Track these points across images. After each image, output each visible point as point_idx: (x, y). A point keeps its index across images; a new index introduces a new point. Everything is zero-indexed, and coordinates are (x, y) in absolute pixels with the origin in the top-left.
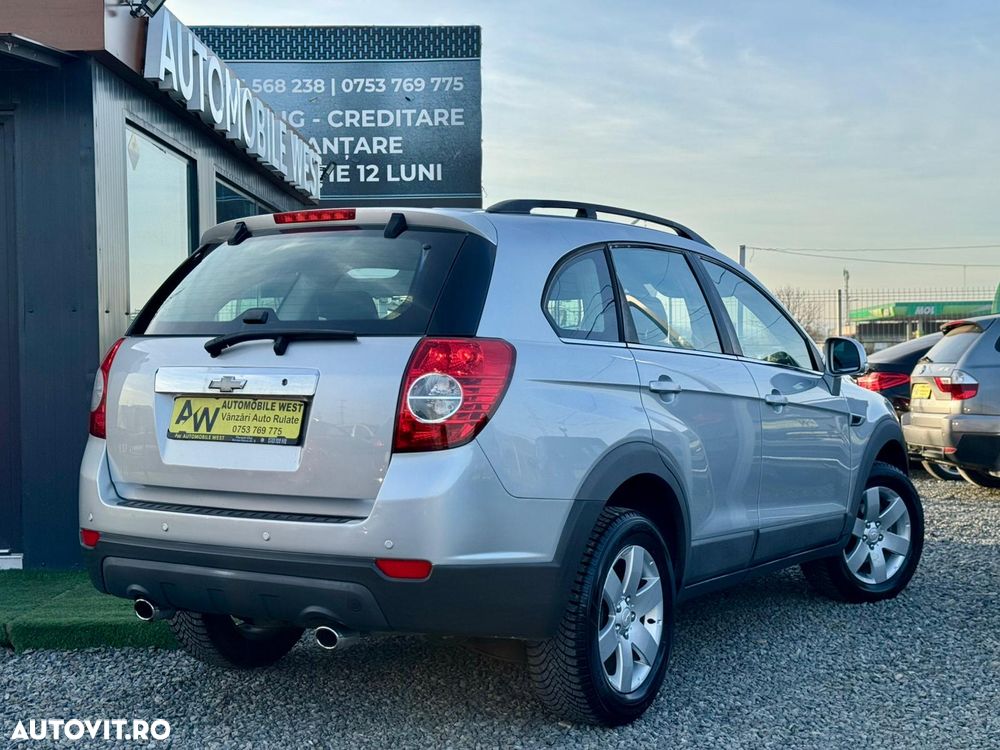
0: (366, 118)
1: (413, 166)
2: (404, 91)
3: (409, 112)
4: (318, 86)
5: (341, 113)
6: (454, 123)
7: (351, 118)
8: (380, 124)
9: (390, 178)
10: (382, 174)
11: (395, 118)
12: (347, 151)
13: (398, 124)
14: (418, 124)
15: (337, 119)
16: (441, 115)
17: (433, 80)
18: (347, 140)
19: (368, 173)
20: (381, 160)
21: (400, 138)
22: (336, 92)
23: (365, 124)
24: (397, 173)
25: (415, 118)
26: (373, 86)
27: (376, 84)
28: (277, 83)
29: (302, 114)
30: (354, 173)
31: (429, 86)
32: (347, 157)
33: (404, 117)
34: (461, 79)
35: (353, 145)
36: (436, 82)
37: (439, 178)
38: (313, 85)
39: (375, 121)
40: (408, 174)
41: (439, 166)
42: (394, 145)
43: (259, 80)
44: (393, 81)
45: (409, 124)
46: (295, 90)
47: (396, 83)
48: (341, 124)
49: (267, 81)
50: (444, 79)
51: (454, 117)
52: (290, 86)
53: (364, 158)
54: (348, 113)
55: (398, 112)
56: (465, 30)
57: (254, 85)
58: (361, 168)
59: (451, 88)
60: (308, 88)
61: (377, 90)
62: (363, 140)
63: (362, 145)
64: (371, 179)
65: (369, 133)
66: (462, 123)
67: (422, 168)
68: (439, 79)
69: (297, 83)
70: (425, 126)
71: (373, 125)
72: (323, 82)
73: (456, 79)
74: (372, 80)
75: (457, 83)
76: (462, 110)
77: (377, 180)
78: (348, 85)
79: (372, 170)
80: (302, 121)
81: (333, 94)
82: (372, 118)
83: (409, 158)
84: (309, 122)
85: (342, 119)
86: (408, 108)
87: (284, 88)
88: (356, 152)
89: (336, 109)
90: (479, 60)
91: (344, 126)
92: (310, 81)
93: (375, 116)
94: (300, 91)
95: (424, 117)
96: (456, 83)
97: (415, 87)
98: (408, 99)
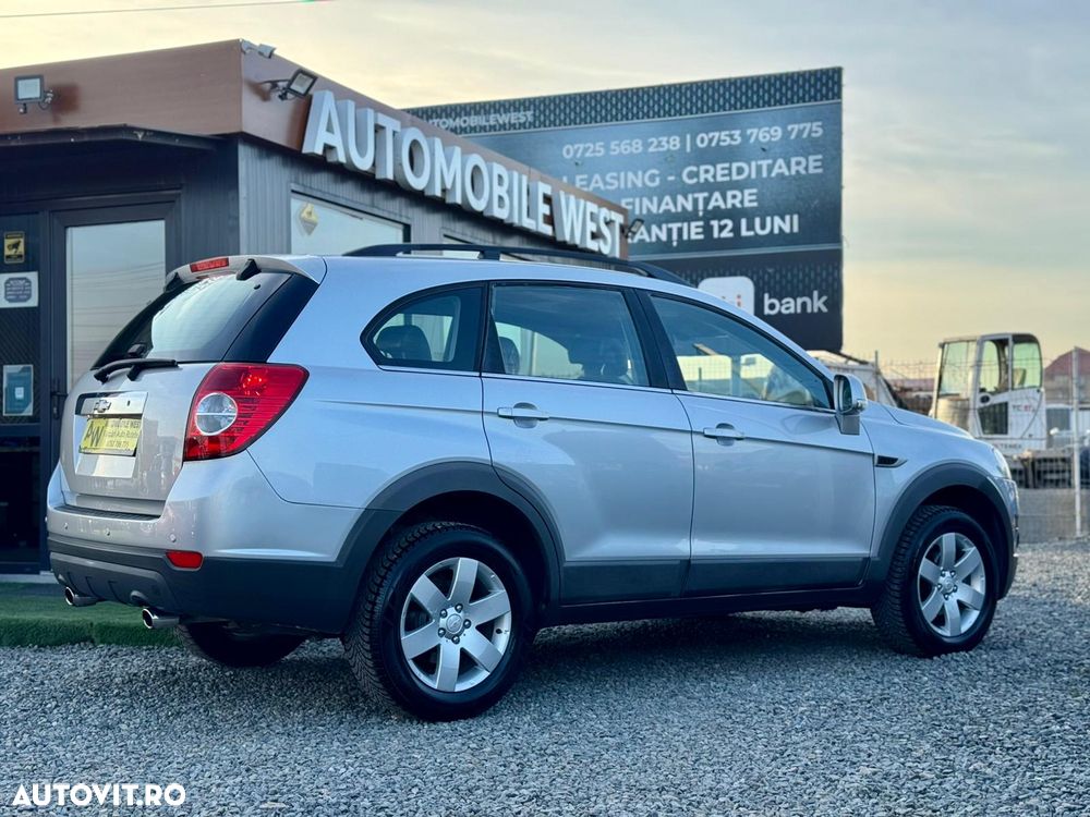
0: (719, 172)
1: (768, 219)
2: (760, 142)
3: (765, 163)
4: (673, 143)
5: (694, 169)
6: (811, 171)
7: (707, 173)
8: (735, 177)
9: (744, 233)
10: (736, 229)
11: (750, 170)
12: (701, 207)
13: (753, 176)
14: (773, 175)
15: (692, 175)
16: (798, 163)
17: (790, 128)
18: (701, 196)
19: (722, 228)
20: (735, 214)
21: (755, 191)
22: (692, 148)
23: (719, 179)
24: (750, 227)
25: (770, 168)
26: (728, 139)
27: (731, 136)
28: (634, 143)
29: (656, 172)
30: (708, 230)
31: (786, 134)
32: (701, 214)
33: (759, 169)
34: (820, 123)
35: (707, 201)
36: (793, 129)
37: (796, 229)
38: (668, 142)
39: (730, 174)
40: (763, 227)
41: (796, 217)
42: (748, 199)
43: (617, 142)
44: (749, 132)
45: (765, 175)
46: (651, 149)
47: (752, 134)
48: (695, 180)
49: (624, 142)
50: (802, 126)
51: (813, 164)
52: (646, 145)
53: (718, 214)
54: (703, 168)
55: (753, 164)
56: (824, 72)
57: (613, 147)
58: (715, 223)
59: (809, 135)
60: (663, 146)
61: (734, 143)
62: (717, 195)
63: (717, 201)
64: (726, 234)
65: (723, 188)
66: (820, 171)
67: (777, 220)
68: (796, 127)
69: (652, 143)
70: (781, 176)
71: (727, 179)
72: (678, 139)
73: (815, 124)
74: (727, 133)
75: (816, 129)
76: (820, 157)
77: (731, 235)
78: (703, 141)
79: (725, 226)
80: (658, 179)
81: (688, 150)
82: (726, 172)
83: (763, 212)
84: (664, 180)
85: (697, 175)
86: (764, 159)
87: (641, 149)
88: (710, 207)
89: (690, 165)
90: (840, 103)
91: (698, 182)
92: (665, 139)
93: (730, 169)
94: (655, 150)
95: (780, 167)
96: (814, 129)
97: (771, 136)
98: (764, 150)
